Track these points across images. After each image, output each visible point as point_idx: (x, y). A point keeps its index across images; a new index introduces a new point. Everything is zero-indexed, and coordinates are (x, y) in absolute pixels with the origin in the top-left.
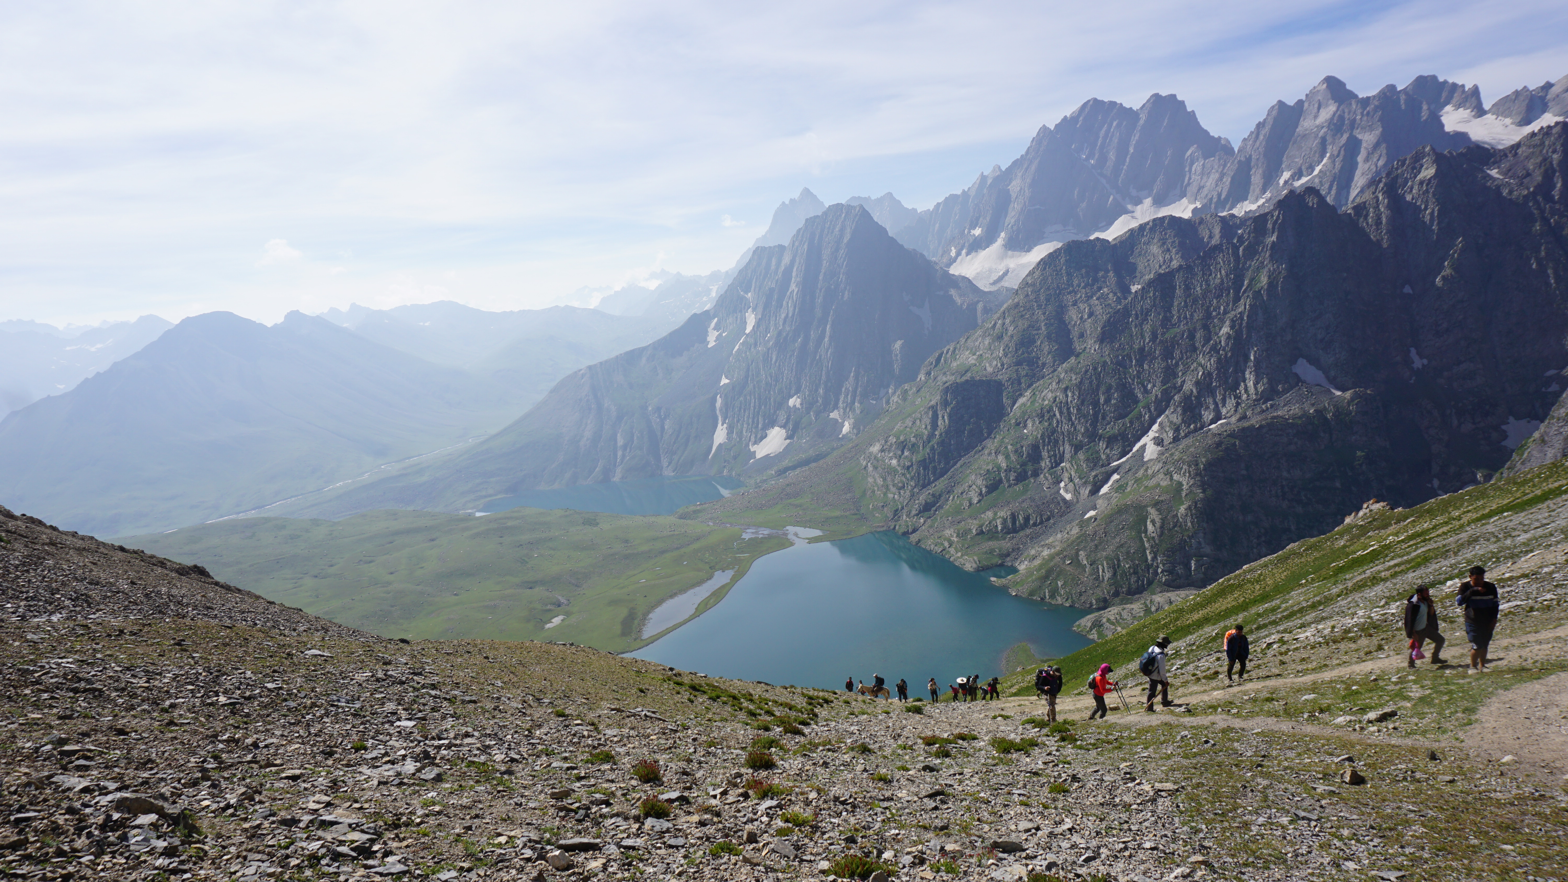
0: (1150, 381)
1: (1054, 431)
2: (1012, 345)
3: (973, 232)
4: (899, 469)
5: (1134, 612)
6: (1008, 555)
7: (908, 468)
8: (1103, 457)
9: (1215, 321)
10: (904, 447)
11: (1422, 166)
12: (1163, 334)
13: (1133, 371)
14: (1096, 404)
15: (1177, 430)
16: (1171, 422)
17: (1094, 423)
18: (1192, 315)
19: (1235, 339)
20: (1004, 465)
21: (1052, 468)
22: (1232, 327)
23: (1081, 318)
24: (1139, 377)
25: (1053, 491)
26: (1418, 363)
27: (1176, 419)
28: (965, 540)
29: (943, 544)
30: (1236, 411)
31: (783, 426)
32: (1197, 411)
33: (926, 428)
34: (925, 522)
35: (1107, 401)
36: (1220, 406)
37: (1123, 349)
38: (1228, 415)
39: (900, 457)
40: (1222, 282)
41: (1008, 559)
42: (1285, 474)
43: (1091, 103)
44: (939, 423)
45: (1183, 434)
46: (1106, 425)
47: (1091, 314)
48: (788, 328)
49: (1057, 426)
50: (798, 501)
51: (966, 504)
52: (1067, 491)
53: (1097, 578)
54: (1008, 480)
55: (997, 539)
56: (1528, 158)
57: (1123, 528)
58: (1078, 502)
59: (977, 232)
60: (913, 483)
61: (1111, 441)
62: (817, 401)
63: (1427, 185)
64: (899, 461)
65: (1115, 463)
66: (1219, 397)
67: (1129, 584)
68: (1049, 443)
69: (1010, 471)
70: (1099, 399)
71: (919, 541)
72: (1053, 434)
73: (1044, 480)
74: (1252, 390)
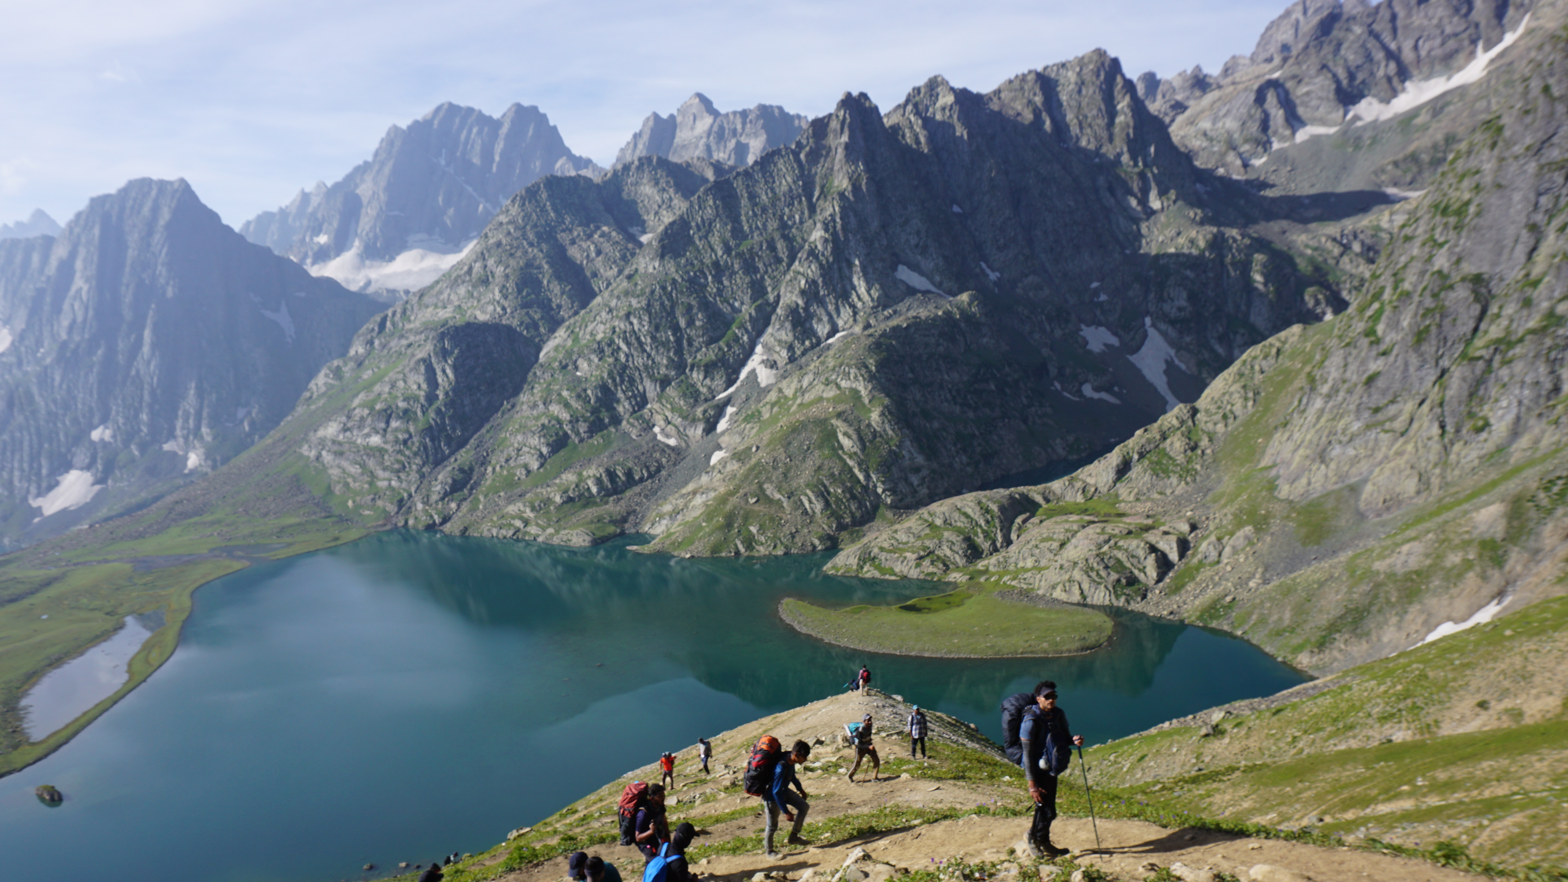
0: (736, 300)
1: (625, 367)
2: (511, 285)
3: (316, 239)
4: (388, 447)
5: (913, 530)
6: (624, 520)
7: (405, 442)
8: (704, 390)
9: (793, 230)
10: (390, 416)
11: (938, 95)
12: (738, 246)
13: (712, 288)
14: (676, 328)
15: (791, 348)
16: (780, 342)
17: (679, 351)
18: (764, 225)
19: (833, 242)
20: (565, 416)
21: (634, 412)
22: (826, 230)
23: (588, 256)
24: (721, 296)
25: (647, 438)
26: (993, 276)
27: (786, 335)
28: (548, 512)
29: (511, 525)
30: (855, 320)
31: (88, 468)
32: (808, 325)
33: (419, 387)
34: (459, 506)
35: (691, 323)
36: (835, 316)
37: (692, 264)
38: (847, 326)
39: (385, 430)
40: (791, 190)
41: (627, 526)
42: (946, 377)
43: (446, 106)
44: (440, 380)
45: (798, 352)
46: (696, 352)
47: (599, 253)
48: (77, 338)
49: (627, 361)
50: (208, 518)
51: (520, 473)
52: (668, 436)
53: (805, 512)
54: (578, 434)
55: (595, 504)
56: (1014, 99)
57: (809, 448)
58: (688, 446)
59: (323, 239)
60: (418, 461)
61: (709, 369)
62: (140, 430)
63: (950, 110)
64: (384, 436)
65: (723, 395)
66: (831, 308)
67: (851, 512)
68: (622, 381)
69: (578, 421)
70: (678, 323)
71: (466, 529)
72: (624, 372)
73: (630, 427)
74: (866, 298)
